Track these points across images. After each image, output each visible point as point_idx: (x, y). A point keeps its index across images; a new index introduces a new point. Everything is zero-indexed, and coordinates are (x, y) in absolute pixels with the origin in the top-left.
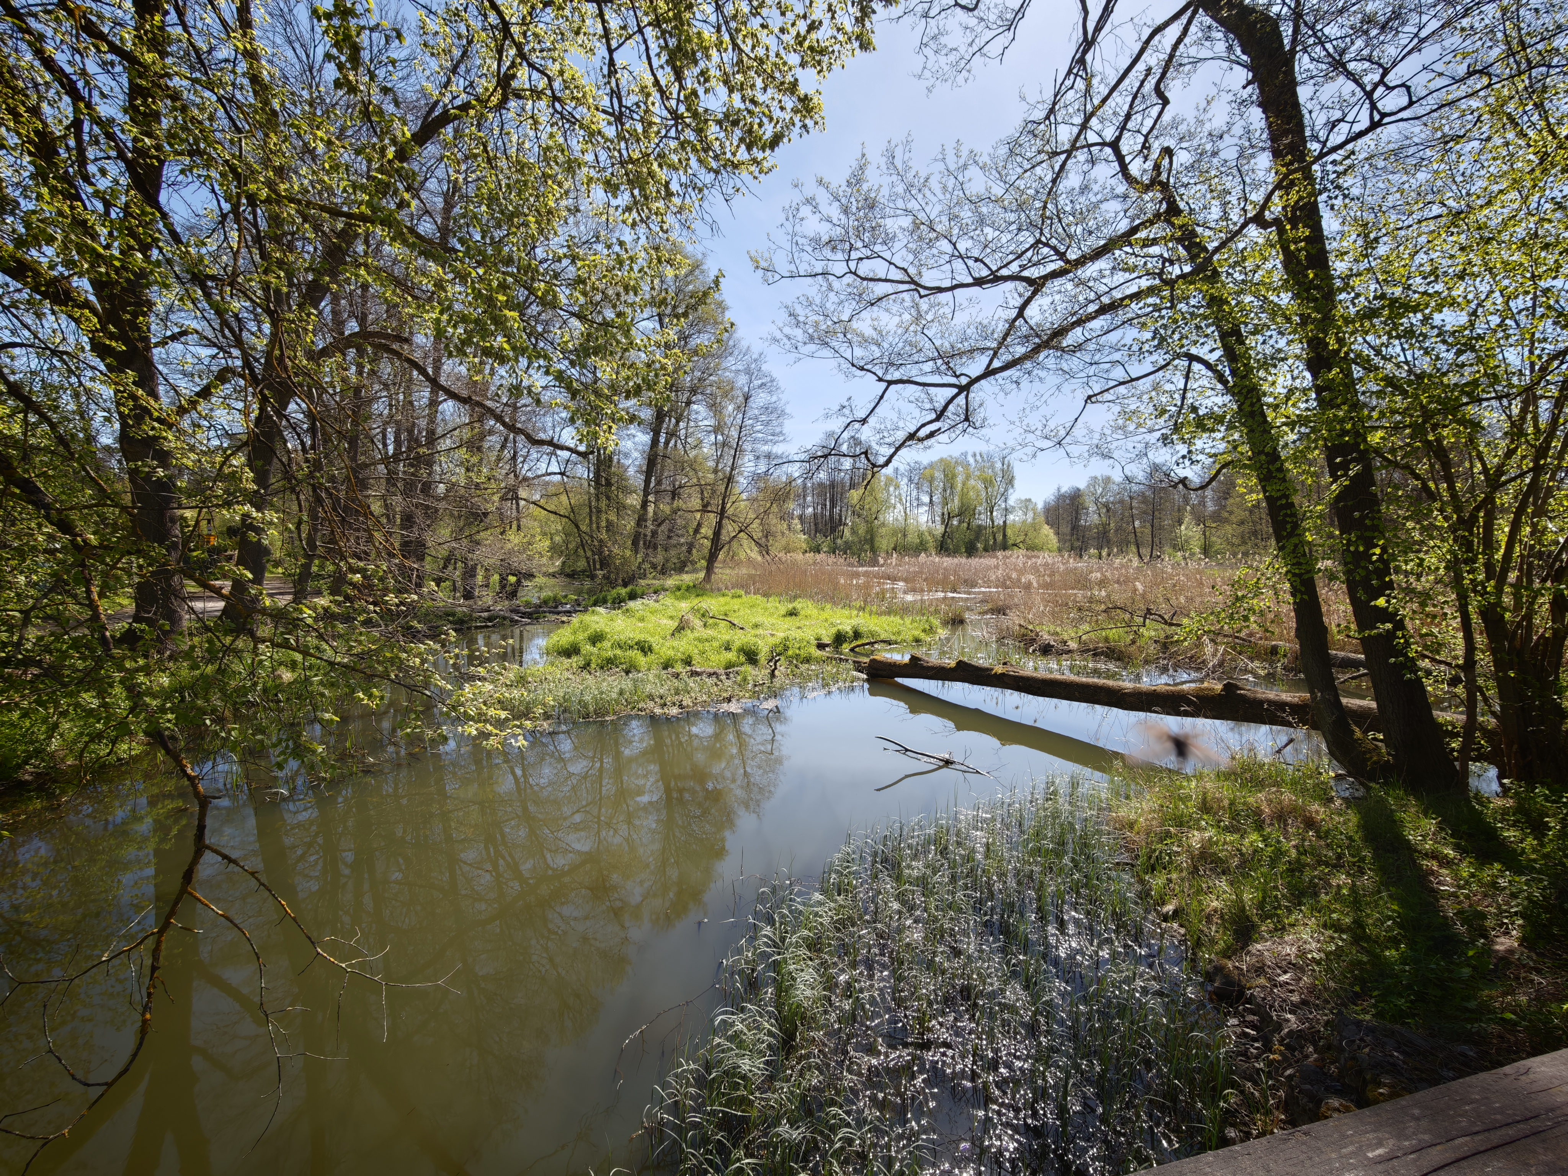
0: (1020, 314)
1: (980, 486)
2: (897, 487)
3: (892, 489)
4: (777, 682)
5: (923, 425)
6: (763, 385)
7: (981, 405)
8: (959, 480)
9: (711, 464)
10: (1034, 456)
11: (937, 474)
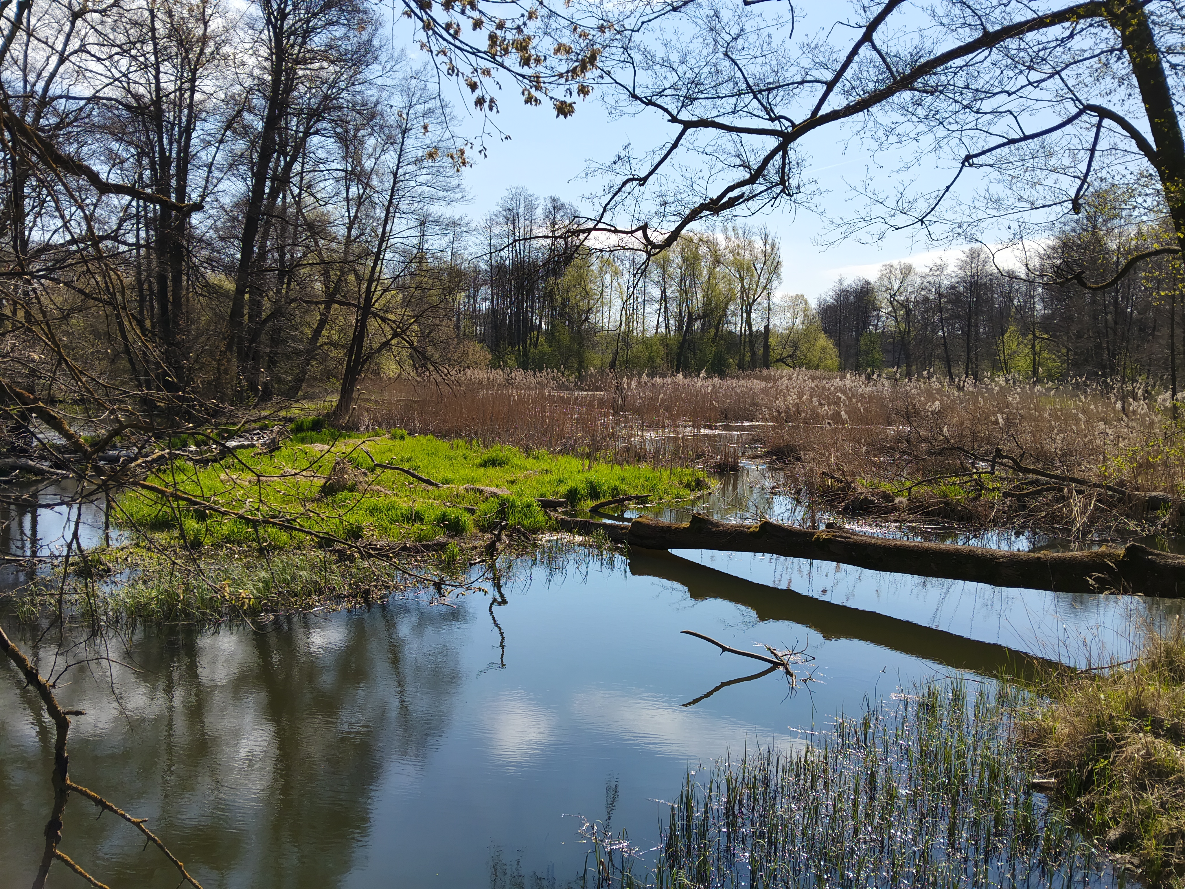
0: (867, 37)
1: (734, 275)
8: (704, 265)
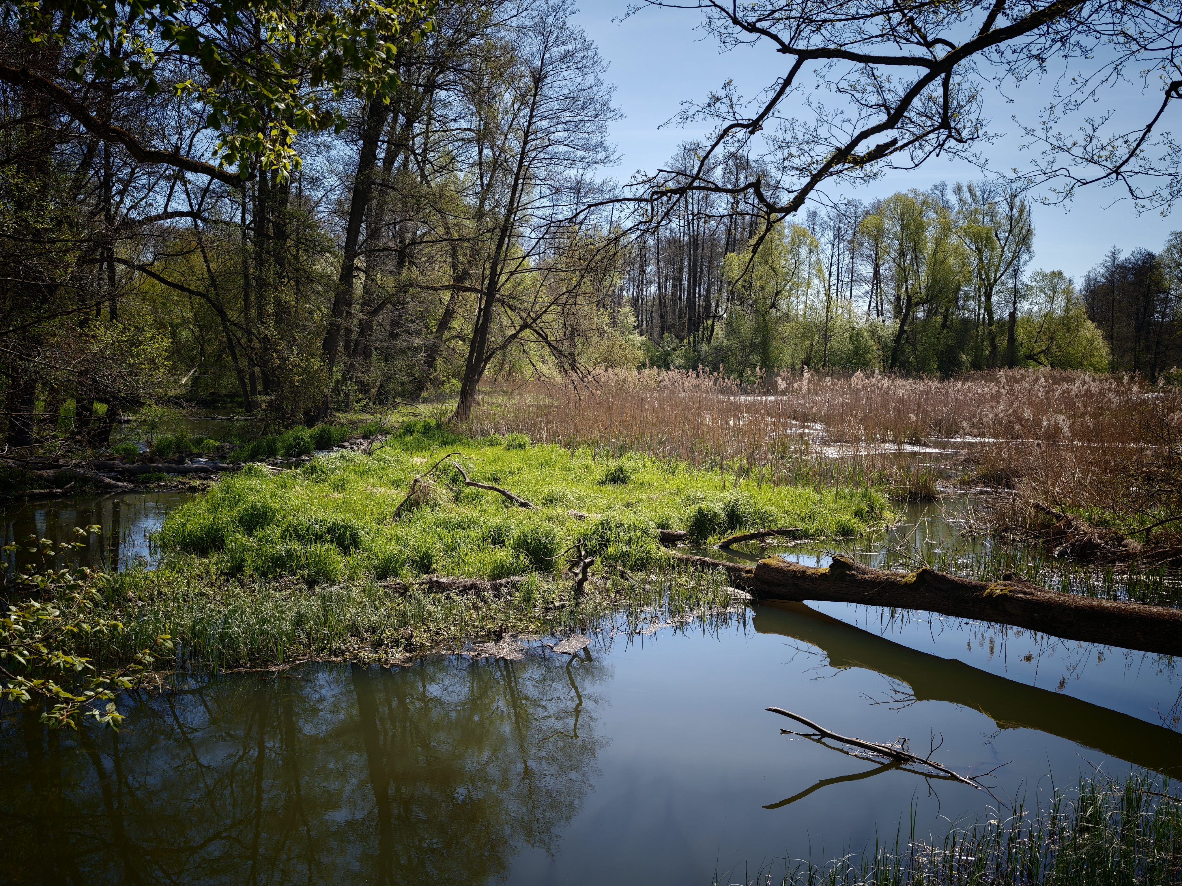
1: (968, 247)
2: (813, 248)
3: (803, 251)
4: (587, 606)
5: (864, 135)
6: (569, 54)
7: (972, 98)
8: (930, 234)
9: (472, 201)
10: (1069, 194)
11: (888, 224)
